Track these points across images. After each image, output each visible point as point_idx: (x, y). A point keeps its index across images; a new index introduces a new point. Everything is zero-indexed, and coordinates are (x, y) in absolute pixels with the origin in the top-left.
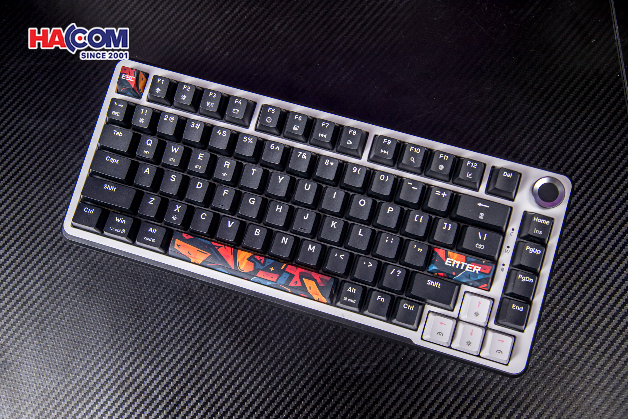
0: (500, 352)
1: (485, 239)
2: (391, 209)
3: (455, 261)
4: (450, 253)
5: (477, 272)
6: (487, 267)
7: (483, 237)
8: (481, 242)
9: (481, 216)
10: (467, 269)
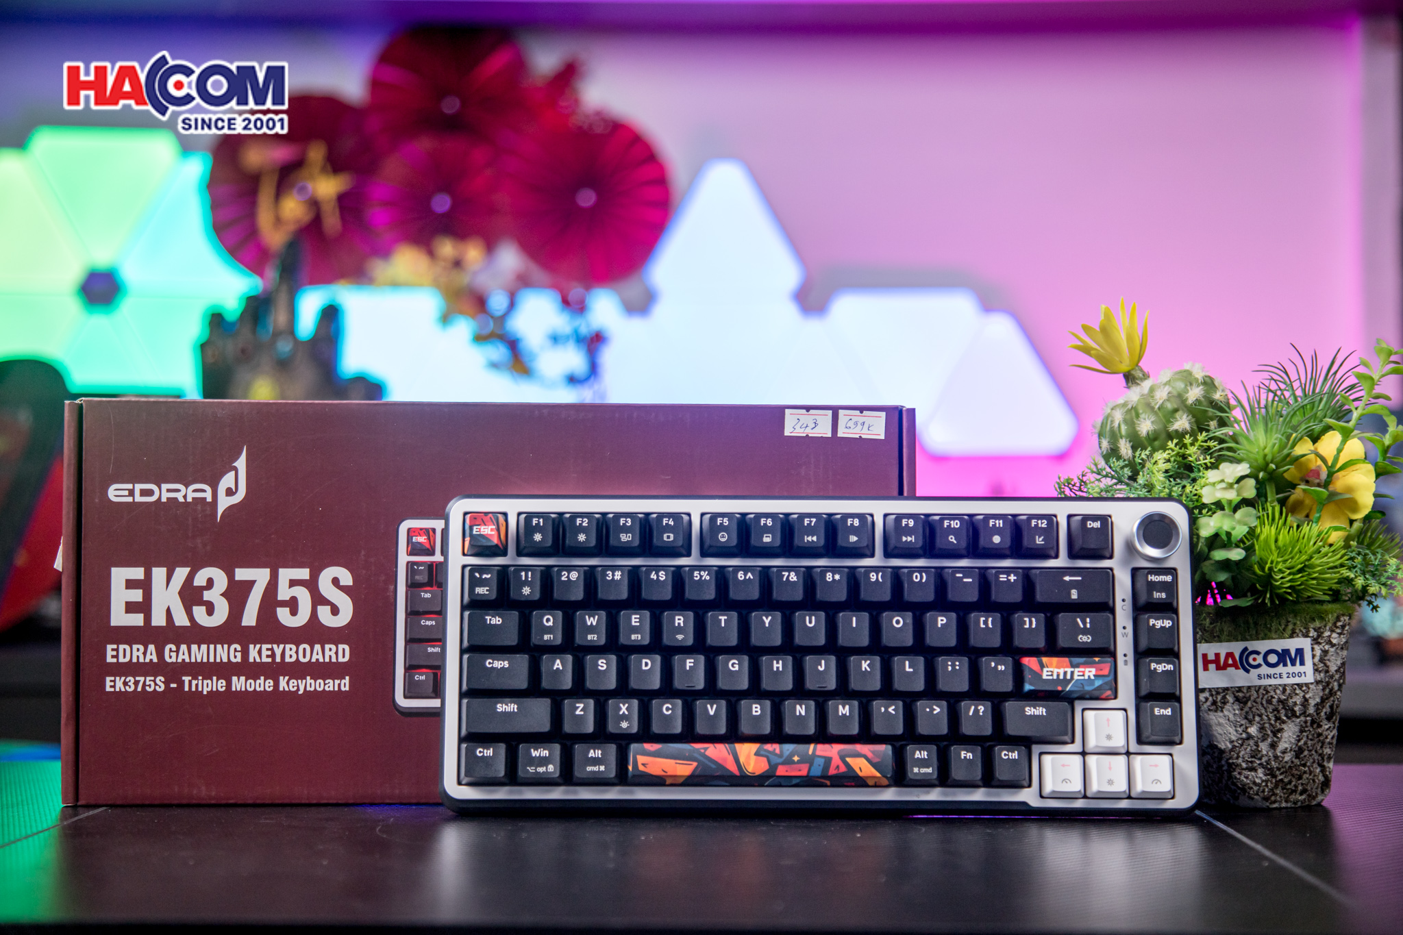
0: (1158, 781)
1: (1088, 626)
2: (942, 620)
3: (1056, 671)
4: (1045, 660)
5: (1092, 677)
6: (1102, 665)
7: (1084, 623)
8: (1085, 632)
9: (1074, 595)
10: (1076, 677)
